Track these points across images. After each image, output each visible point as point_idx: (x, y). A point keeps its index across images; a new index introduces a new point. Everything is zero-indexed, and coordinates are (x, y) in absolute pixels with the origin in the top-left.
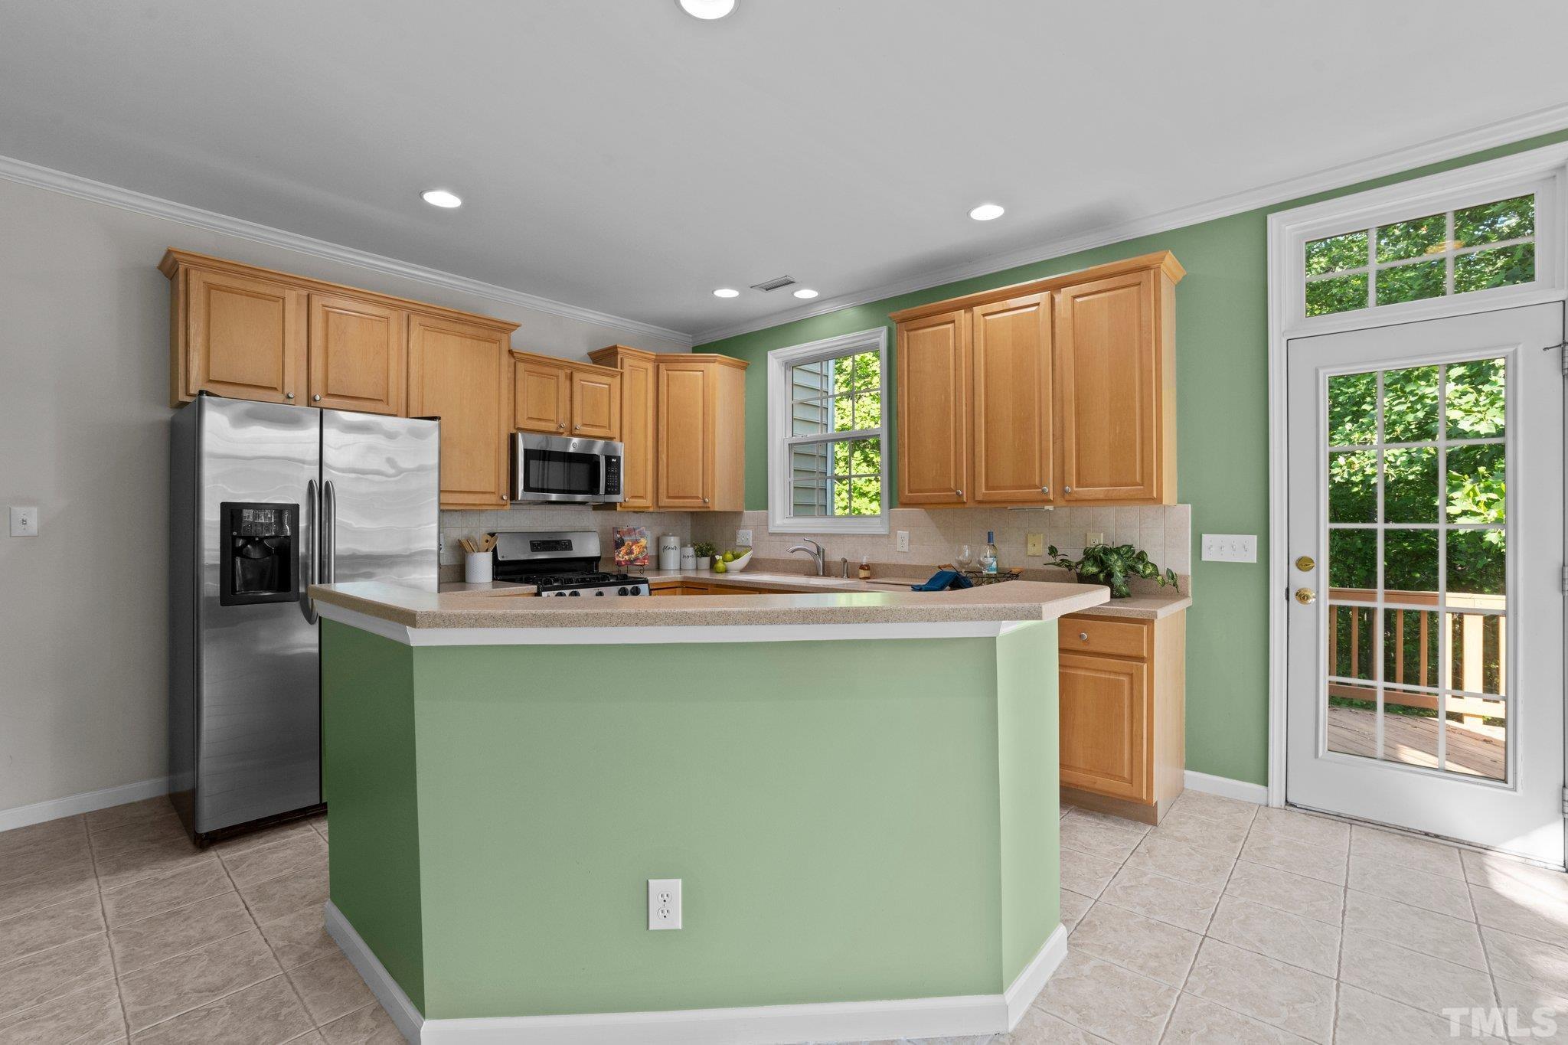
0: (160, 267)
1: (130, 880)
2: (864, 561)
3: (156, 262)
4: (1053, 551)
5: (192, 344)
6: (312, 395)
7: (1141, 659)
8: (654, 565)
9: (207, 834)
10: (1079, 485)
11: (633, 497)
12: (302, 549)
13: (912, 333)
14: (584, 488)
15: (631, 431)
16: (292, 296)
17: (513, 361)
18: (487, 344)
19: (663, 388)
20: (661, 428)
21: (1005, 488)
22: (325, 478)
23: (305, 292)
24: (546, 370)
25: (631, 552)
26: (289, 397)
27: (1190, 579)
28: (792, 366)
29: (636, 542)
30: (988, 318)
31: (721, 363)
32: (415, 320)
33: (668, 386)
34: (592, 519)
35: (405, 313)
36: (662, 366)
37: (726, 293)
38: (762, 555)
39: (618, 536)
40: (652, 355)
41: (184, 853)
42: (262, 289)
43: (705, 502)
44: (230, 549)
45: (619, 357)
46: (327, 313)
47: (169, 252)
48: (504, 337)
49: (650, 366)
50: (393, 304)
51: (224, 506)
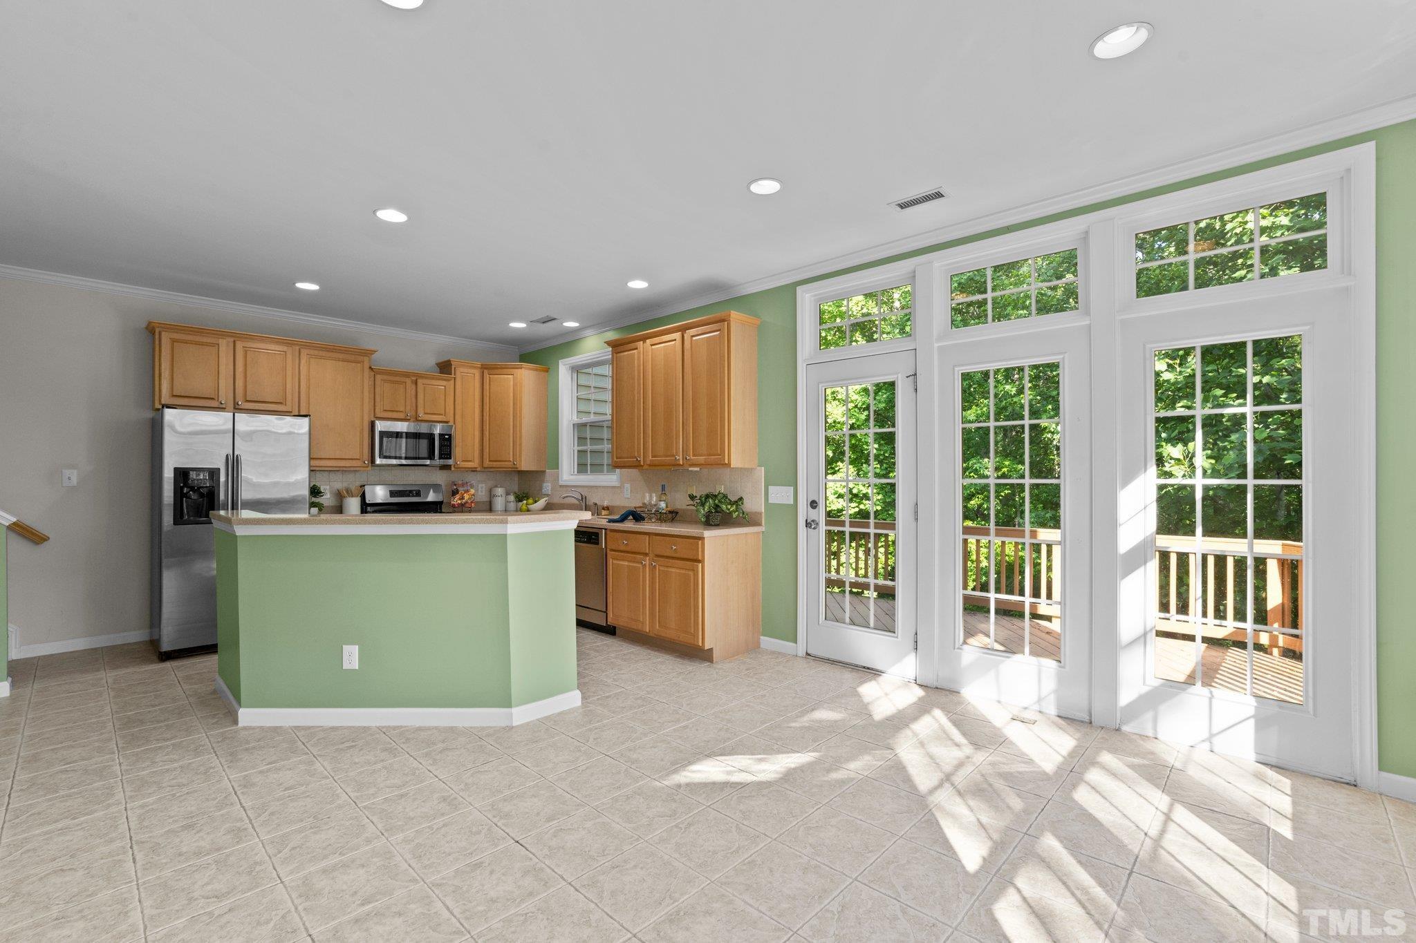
0: (147, 328)
1: (122, 672)
2: (605, 504)
3: (144, 326)
4: (692, 497)
5: (163, 375)
6: (237, 400)
7: (699, 561)
8: (488, 507)
9: (165, 652)
10: (694, 455)
11: (463, 461)
12: (222, 497)
13: (618, 355)
14: (426, 455)
15: (463, 416)
16: (223, 343)
17: (373, 373)
18: (354, 364)
19: (487, 387)
20: (485, 414)
21: (660, 456)
22: (236, 453)
23: (232, 340)
24: (397, 379)
25: (463, 498)
26: (221, 403)
27: (763, 515)
28: (577, 370)
29: (467, 491)
30: (653, 347)
31: (525, 368)
32: (304, 352)
33: (490, 384)
34: (440, 478)
35: (297, 348)
36: (486, 371)
37: (518, 325)
38: (556, 500)
39: (455, 487)
40: (479, 364)
41: (152, 662)
42: (205, 340)
43: (514, 464)
44: (179, 494)
45: (453, 367)
46: (246, 351)
47: (150, 323)
48: (366, 359)
49: (477, 373)
50: (289, 344)
51: (176, 470)
